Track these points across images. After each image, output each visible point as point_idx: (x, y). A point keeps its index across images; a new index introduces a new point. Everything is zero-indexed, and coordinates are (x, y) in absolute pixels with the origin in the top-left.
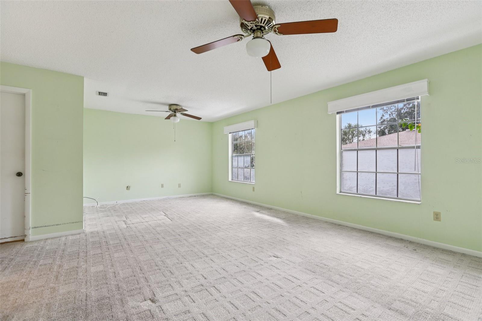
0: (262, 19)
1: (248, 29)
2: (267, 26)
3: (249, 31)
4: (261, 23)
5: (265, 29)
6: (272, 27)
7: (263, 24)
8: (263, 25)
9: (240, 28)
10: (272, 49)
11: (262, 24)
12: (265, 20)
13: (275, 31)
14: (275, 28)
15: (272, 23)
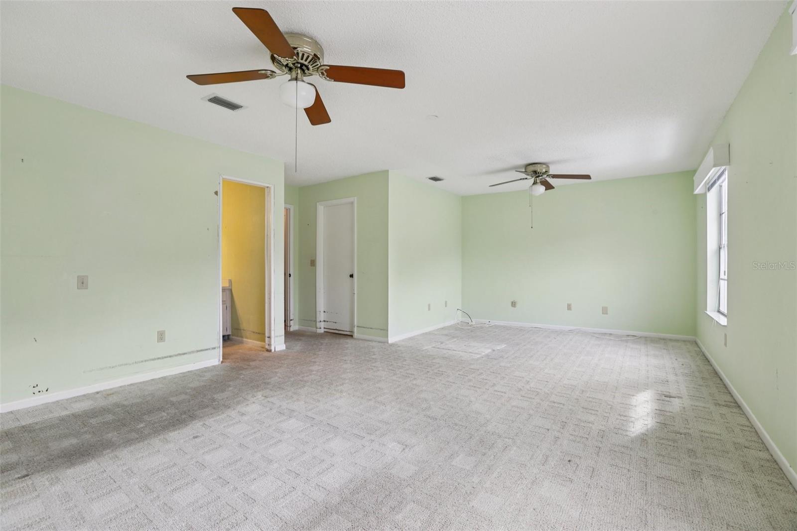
0: (303, 55)
1: (283, 65)
2: (311, 65)
3: (284, 68)
4: (302, 59)
5: (308, 69)
6: (318, 68)
7: (306, 60)
8: (306, 63)
9: (270, 61)
10: (318, 97)
11: (303, 62)
12: (308, 57)
13: (323, 74)
14: (322, 69)
15: (318, 63)
